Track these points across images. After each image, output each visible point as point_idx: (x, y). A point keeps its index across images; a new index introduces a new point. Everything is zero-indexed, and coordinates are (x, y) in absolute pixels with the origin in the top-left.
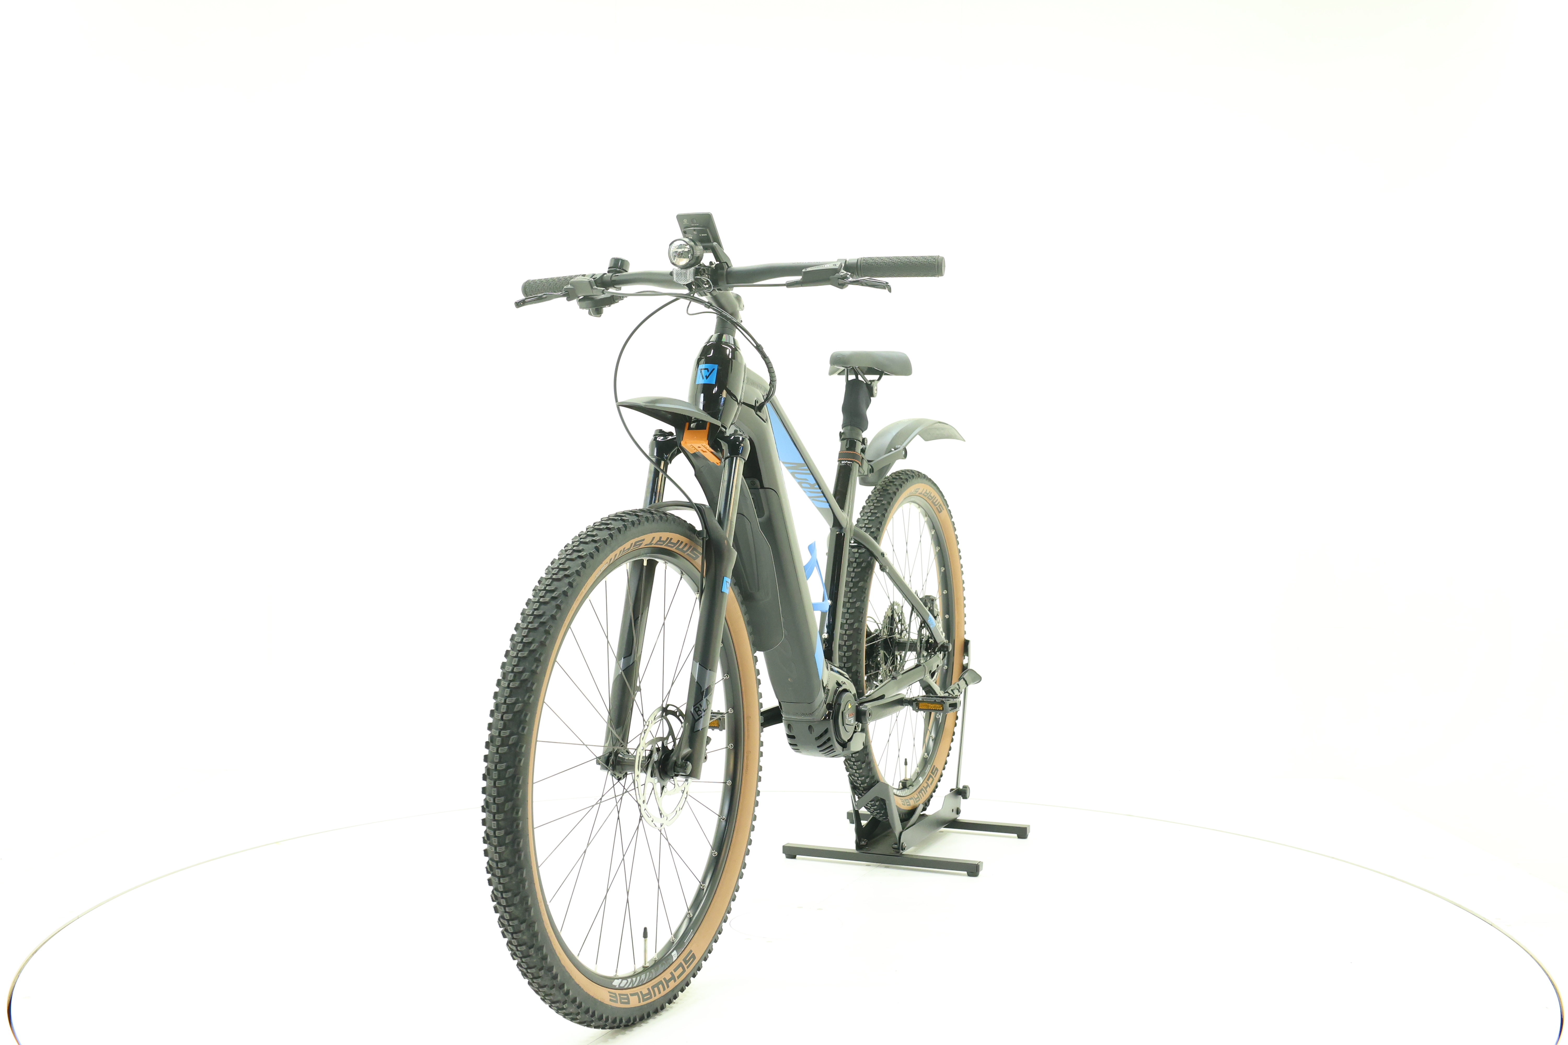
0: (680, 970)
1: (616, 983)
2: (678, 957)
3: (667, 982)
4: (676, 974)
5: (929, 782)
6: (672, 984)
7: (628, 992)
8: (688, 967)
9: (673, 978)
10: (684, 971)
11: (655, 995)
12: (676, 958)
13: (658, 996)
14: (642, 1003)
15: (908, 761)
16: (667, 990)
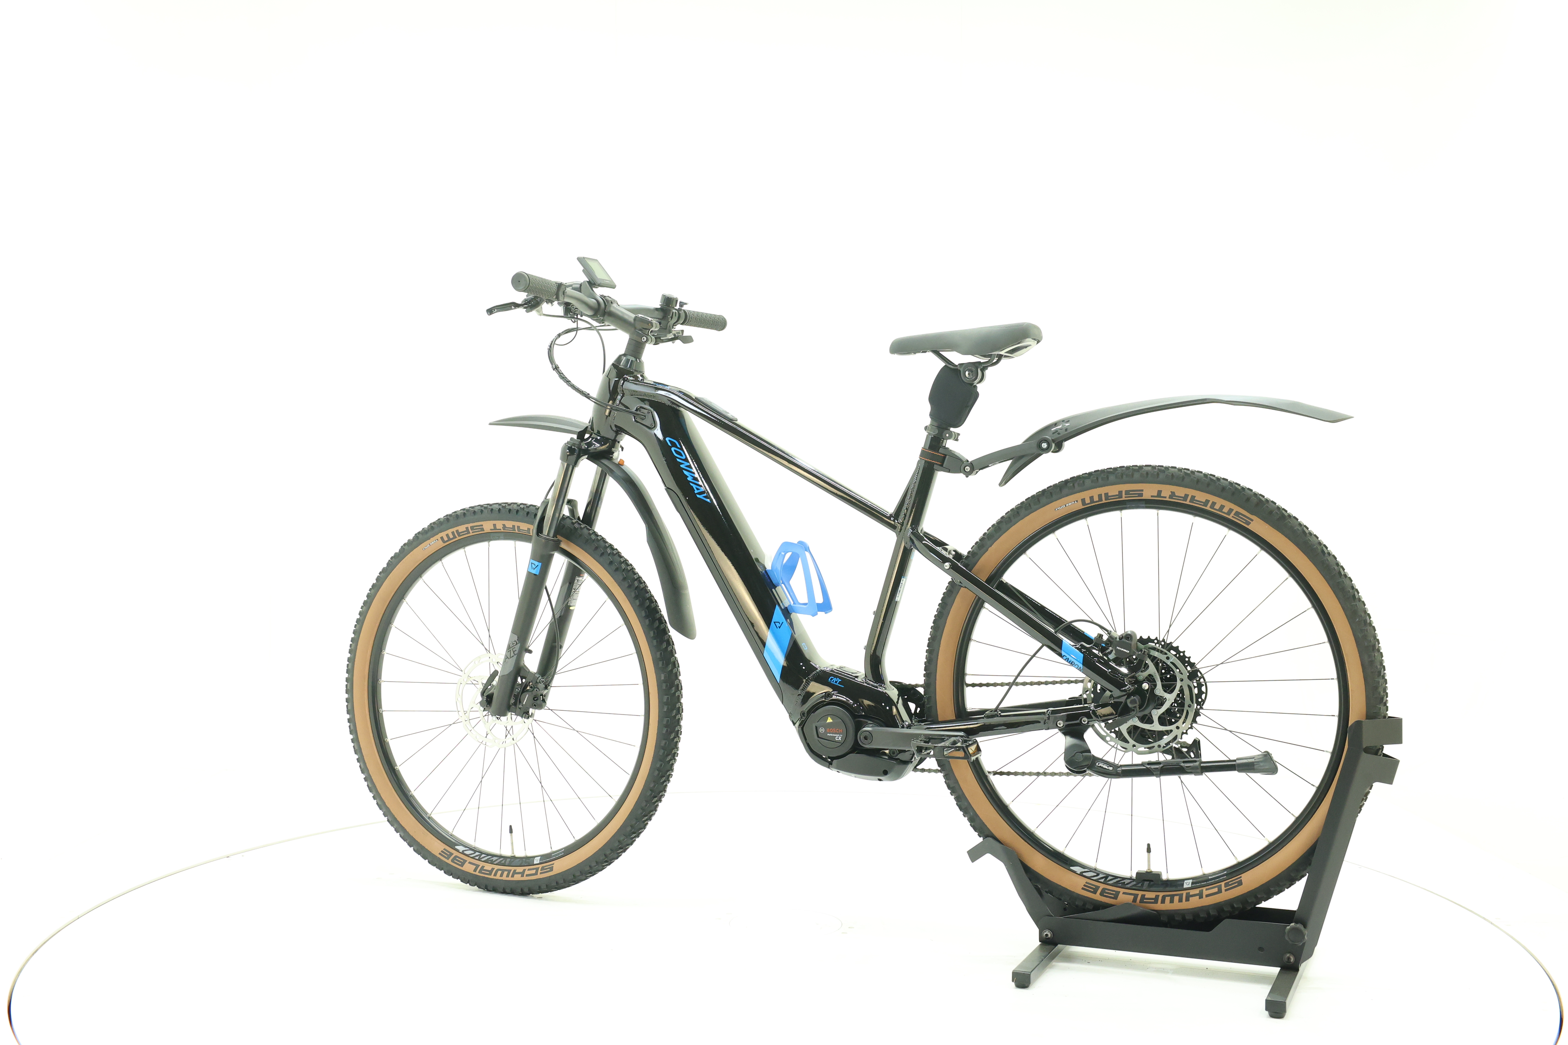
0: (534, 872)
1: (461, 848)
2: (540, 864)
3: (515, 873)
4: (527, 872)
5: (1205, 892)
6: (517, 877)
7: (469, 860)
8: (541, 873)
9: (522, 874)
10: (536, 874)
11: (495, 875)
12: (538, 862)
13: (498, 877)
14: (477, 873)
15: (1151, 847)
16: (510, 878)
